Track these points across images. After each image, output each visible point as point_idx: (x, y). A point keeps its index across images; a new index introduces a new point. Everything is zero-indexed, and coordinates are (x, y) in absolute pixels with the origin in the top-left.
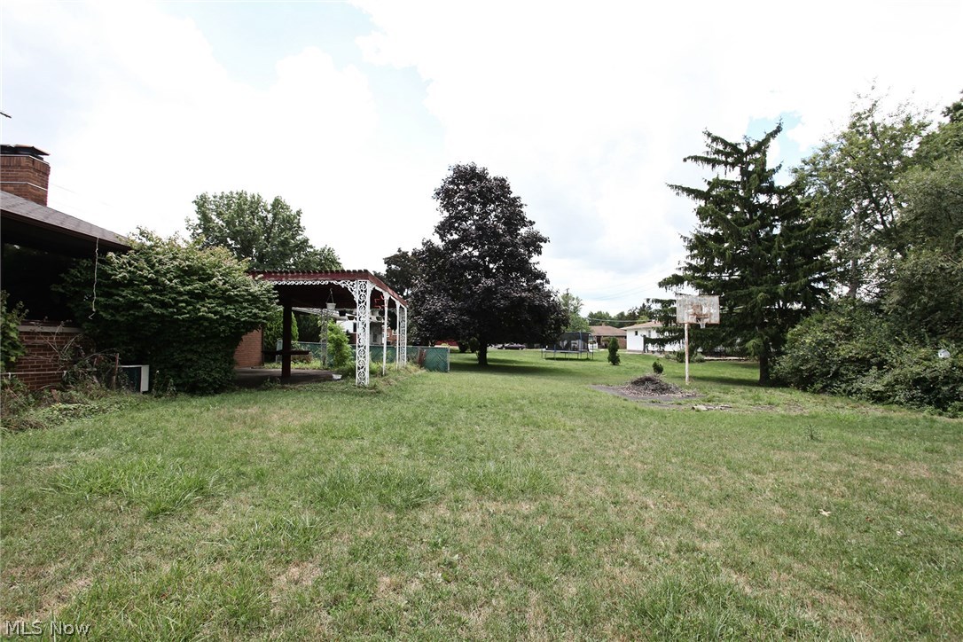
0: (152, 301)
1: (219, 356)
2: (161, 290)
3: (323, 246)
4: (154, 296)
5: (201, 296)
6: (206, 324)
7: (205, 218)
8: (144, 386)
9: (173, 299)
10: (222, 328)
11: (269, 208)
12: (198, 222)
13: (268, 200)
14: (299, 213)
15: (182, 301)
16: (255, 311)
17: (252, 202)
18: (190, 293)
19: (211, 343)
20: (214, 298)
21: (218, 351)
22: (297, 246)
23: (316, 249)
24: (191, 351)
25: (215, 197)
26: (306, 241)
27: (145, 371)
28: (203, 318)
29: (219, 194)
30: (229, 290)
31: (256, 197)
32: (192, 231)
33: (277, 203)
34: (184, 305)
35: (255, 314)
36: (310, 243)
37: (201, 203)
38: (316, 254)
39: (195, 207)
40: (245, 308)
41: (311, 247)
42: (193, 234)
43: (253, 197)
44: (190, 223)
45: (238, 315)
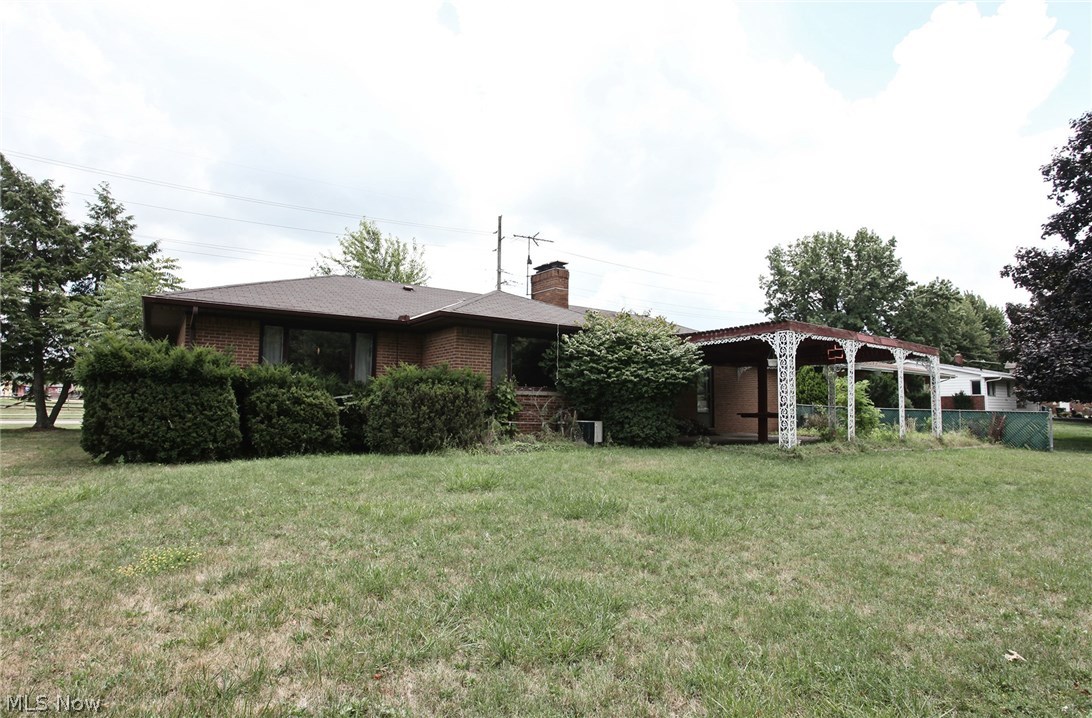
0: (591, 370)
1: (649, 415)
2: (597, 360)
3: (932, 279)
4: (591, 364)
5: (627, 362)
6: (630, 385)
7: (780, 272)
8: (598, 437)
9: (605, 366)
10: (644, 389)
11: (852, 244)
12: (771, 278)
13: (850, 235)
14: (892, 242)
15: (611, 368)
16: (674, 372)
17: (830, 243)
18: (619, 360)
19: (642, 403)
20: (637, 363)
21: (649, 410)
22: (892, 285)
23: (921, 284)
24: (628, 410)
25: (790, 247)
26: (903, 277)
27: (598, 426)
28: (626, 381)
29: (794, 243)
30: (650, 355)
31: (835, 234)
32: (766, 289)
33: (862, 237)
34: (612, 370)
35: (674, 375)
36: (909, 279)
37: (775, 257)
38: (921, 292)
39: (768, 262)
40: (664, 370)
41: (912, 284)
42: (767, 292)
43: (831, 236)
44: (764, 281)
45: (657, 377)
